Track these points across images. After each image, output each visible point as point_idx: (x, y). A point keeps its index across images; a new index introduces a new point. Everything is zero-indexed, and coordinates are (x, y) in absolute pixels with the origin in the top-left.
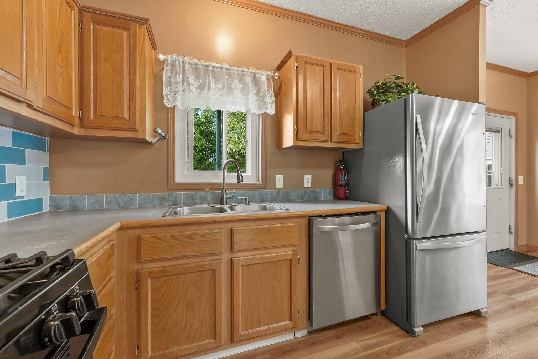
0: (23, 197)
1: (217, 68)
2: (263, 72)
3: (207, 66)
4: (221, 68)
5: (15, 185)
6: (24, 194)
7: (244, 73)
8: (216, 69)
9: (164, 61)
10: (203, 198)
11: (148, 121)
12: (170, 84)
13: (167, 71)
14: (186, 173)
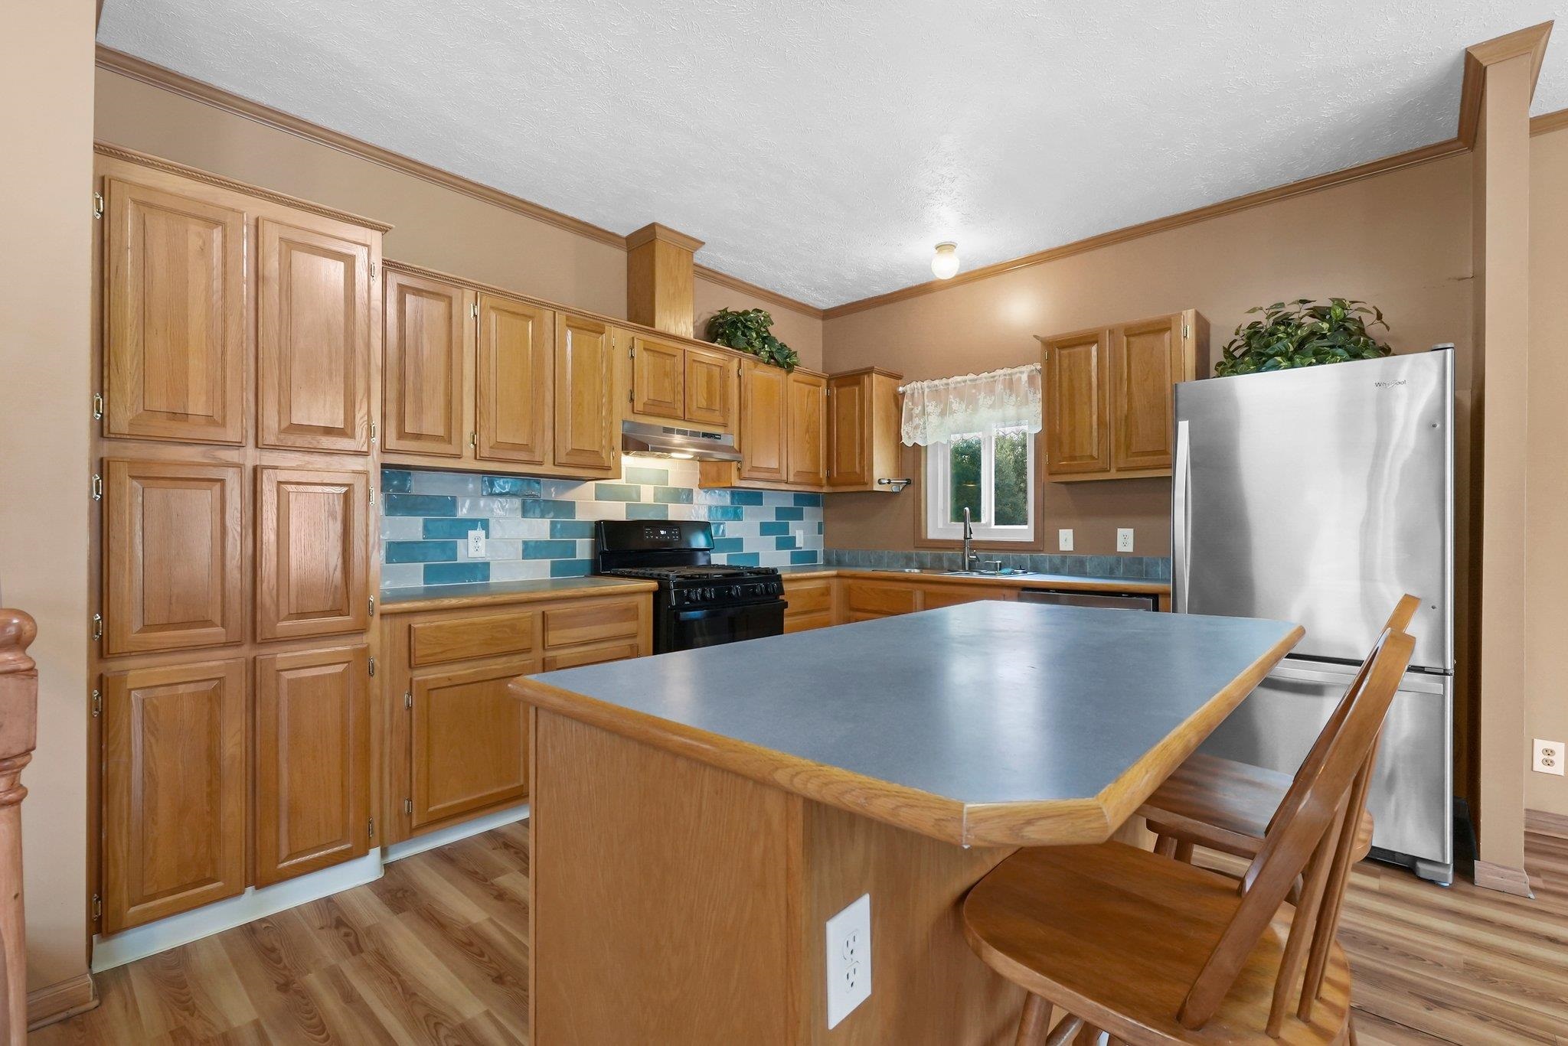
0: (801, 548)
1: (959, 382)
2: (1023, 369)
3: (947, 384)
4: (965, 381)
5: (795, 537)
6: (801, 545)
7: (996, 378)
8: (959, 385)
9: (904, 393)
10: (952, 561)
11: (882, 469)
12: (911, 418)
13: (907, 404)
14: (940, 526)
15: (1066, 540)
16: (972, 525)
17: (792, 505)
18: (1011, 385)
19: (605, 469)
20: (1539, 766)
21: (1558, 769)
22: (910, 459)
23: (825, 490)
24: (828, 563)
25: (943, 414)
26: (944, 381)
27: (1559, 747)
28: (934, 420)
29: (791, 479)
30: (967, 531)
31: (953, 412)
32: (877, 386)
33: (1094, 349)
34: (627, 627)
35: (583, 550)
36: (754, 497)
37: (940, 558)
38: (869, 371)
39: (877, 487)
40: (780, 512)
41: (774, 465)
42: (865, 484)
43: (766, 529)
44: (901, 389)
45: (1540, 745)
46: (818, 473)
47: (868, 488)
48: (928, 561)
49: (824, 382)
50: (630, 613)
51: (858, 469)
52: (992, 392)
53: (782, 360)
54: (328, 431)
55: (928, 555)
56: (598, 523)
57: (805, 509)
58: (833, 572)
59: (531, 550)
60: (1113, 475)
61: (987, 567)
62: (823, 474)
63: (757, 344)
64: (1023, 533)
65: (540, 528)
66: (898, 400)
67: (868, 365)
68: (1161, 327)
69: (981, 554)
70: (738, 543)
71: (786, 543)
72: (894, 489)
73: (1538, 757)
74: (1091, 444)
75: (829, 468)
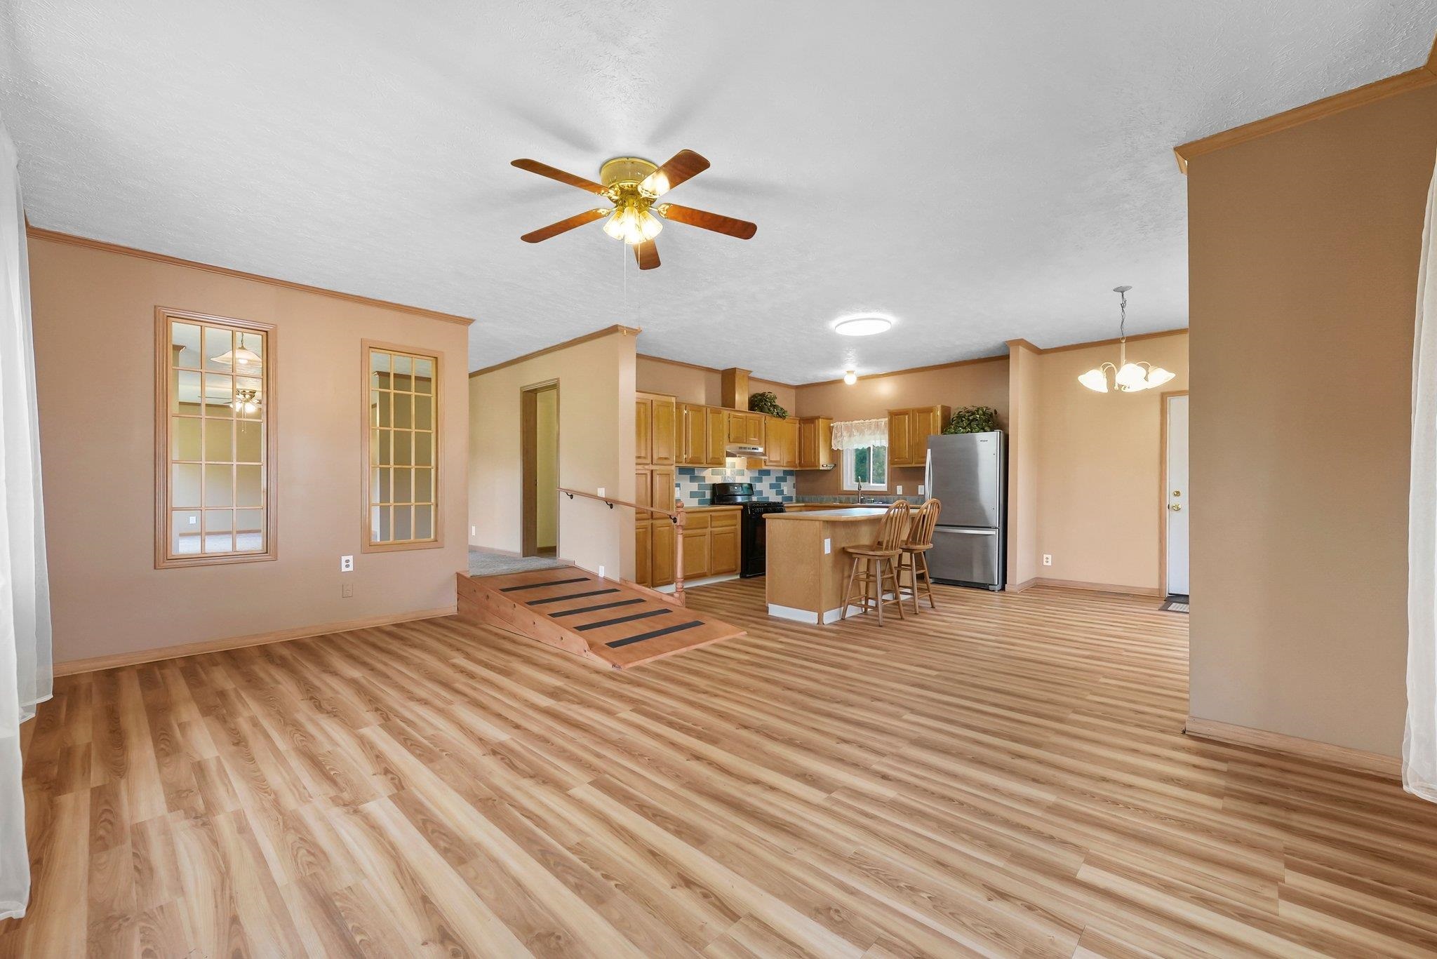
2: (881, 420)
3: (852, 424)
4: (859, 423)
5: (784, 489)
6: (787, 493)
7: (871, 423)
8: (856, 425)
9: (833, 427)
10: (854, 500)
11: (824, 461)
12: (836, 437)
13: (834, 431)
14: (849, 484)
15: (900, 490)
16: (861, 484)
17: (782, 475)
18: (877, 426)
19: (721, 463)
20: (1045, 563)
21: (1050, 564)
22: (835, 456)
23: (798, 469)
24: (798, 501)
25: (850, 436)
26: (851, 422)
27: (1050, 556)
28: (846, 439)
29: (785, 465)
30: (860, 487)
31: (854, 436)
32: (821, 423)
33: (907, 417)
34: (733, 522)
35: (708, 495)
36: (767, 473)
37: (849, 498)
38: (818, 418)
39: (821, 468)
40: (778, 479)
41: (778, 459)
42: (816, 466)
43: (772, 486)
44: (832, 425)
45: (1045, 556)
46: (795, 461)
47: (817, 468)
48: (844, 500)
49: (798, 422)
50: (734, 517)
51: (813, 460)
52: (870, 428)
53: (781, 415)
54: (666, 458)
55: (843, 498)
56: (714, 485)
57: (788, 477)
58: (803, 504)
59: (693, 495)
60: (914, 465)
61: (868, 502)
62: (797, 462)
63: (772, 409)
64: (883, 487)
65: (694, 487)
66: (830, 429)
67: (817, 415)
68: (929, 410)
69: (866, 497)
70: (761, 493)
71: (780, 492)
72: (829, 468)
73: (1045, 560)
74: (906, 454)
75: (800, 459)
